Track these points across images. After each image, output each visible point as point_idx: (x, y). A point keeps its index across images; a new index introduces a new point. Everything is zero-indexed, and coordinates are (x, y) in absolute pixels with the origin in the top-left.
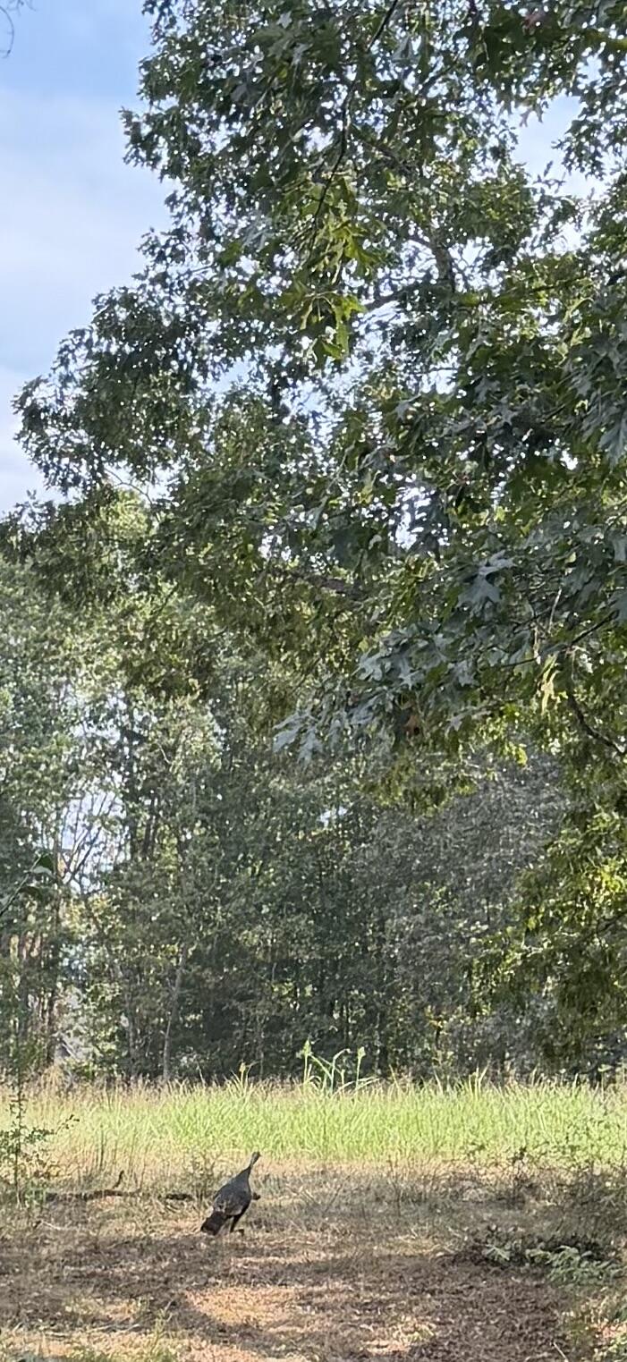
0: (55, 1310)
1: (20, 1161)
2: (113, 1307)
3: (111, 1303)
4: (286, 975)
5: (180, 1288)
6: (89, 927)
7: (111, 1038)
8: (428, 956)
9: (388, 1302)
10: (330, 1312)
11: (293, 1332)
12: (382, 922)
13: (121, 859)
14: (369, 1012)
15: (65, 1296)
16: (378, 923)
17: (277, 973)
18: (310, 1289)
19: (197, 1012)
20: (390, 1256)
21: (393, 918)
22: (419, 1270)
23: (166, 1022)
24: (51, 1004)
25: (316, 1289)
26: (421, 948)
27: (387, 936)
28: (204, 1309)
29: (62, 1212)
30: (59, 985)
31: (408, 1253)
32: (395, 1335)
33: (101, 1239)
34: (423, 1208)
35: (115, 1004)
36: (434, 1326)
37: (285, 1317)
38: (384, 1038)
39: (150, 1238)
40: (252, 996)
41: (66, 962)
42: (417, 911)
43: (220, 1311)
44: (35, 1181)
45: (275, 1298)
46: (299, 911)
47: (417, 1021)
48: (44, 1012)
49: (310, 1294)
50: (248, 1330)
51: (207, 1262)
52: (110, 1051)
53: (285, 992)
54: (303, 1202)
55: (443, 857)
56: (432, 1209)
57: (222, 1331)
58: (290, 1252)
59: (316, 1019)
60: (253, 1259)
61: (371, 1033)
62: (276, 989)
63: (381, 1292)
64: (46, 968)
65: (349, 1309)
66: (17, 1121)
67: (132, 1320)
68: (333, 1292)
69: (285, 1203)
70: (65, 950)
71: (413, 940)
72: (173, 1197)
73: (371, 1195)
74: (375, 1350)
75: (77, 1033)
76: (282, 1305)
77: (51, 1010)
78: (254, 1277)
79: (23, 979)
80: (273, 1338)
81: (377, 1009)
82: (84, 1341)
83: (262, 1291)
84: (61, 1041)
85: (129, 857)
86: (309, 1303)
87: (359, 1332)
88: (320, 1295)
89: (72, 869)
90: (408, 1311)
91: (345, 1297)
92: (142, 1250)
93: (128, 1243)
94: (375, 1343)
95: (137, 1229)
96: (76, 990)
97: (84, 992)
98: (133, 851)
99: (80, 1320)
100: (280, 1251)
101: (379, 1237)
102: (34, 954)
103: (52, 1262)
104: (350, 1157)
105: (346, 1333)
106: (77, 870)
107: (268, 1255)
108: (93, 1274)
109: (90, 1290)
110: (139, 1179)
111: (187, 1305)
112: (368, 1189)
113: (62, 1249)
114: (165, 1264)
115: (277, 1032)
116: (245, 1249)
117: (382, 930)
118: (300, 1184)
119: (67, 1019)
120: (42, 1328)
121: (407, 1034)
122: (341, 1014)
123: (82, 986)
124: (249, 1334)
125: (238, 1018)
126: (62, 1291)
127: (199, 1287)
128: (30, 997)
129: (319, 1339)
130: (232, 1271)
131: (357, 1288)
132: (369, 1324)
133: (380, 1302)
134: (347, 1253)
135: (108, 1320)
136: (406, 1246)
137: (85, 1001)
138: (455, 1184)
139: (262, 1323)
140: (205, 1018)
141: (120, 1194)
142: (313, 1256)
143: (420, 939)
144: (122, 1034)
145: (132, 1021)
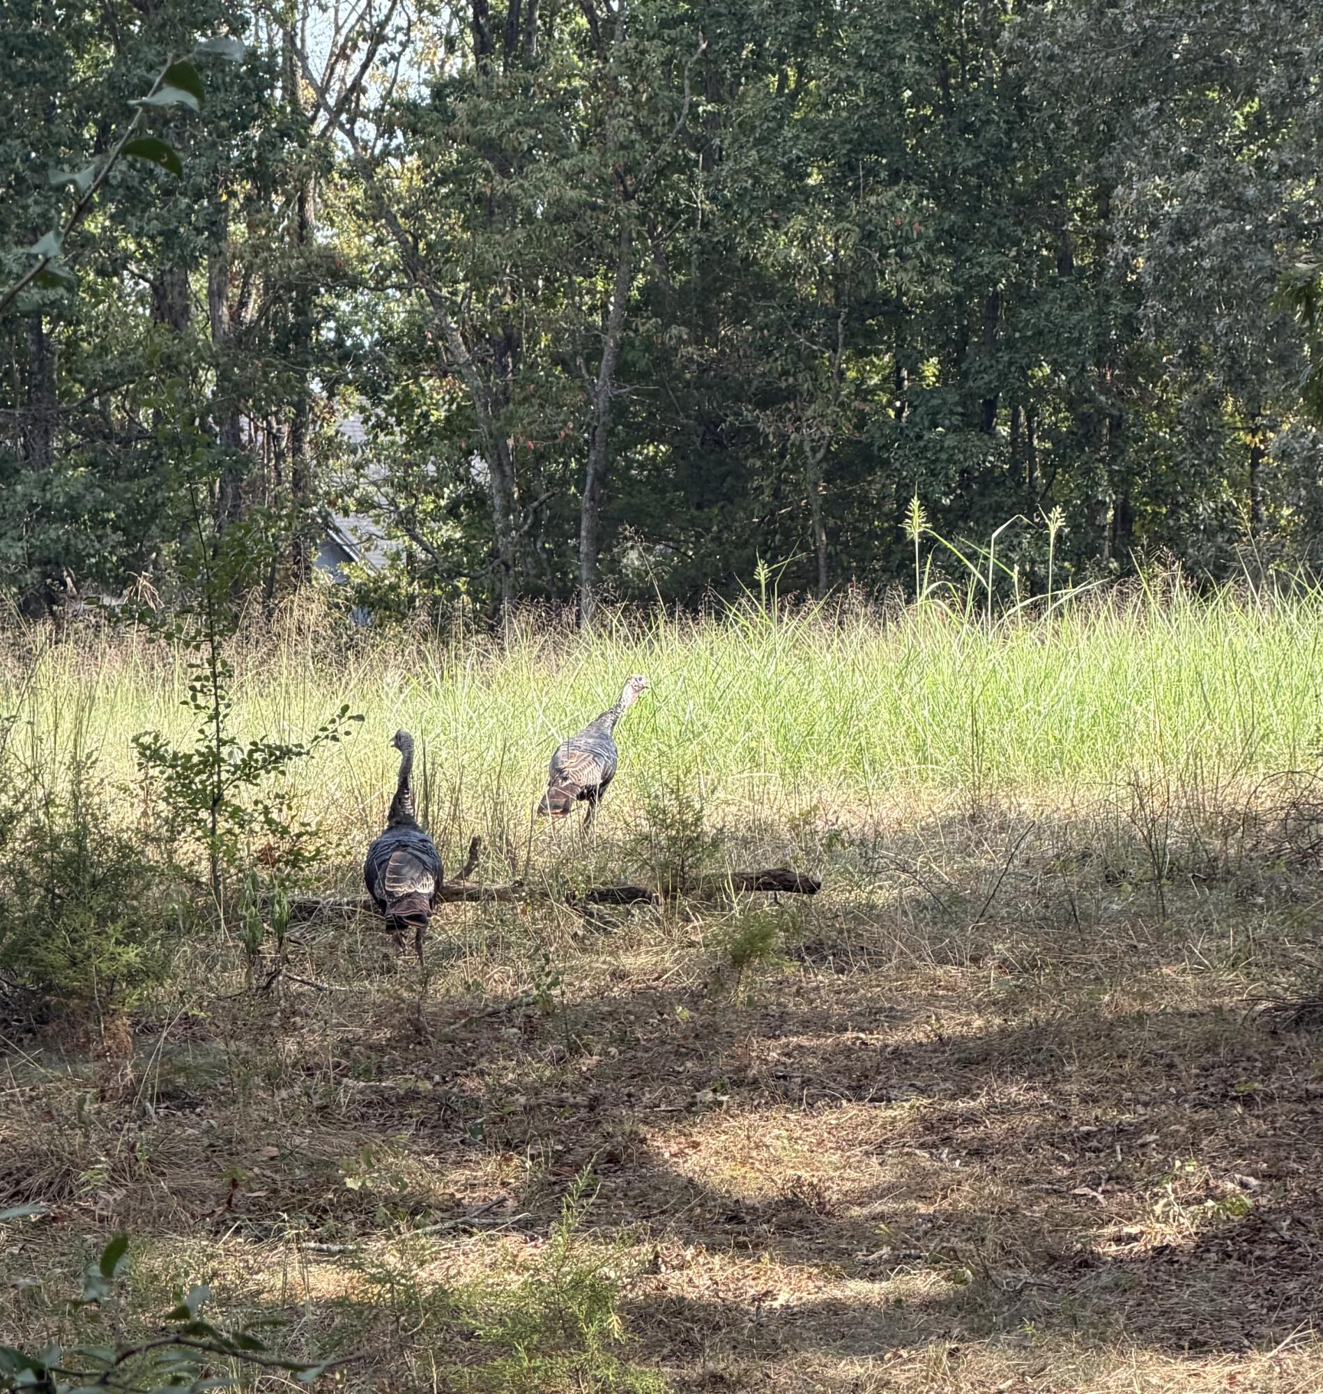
0: (321, 1188)
1: (223, 826)
2: (460, 1175)
3: (457, 1164)
4: (869, 335)
5: (629, 1119)
6: (380, 241)
7: (452, 512)
8: (1223, 272)
9: (1138, 1130)
10: (995, 1161)
11: (909, 1214)
12: (1103, 194)
13: (454, 67)
14: (1083, 420)
15: (345, 1152)
16: (1096, 197)
17: (850, 336)
18: (947, 1105)
19: (657, 437)
20: (1140, 1018)
21: (1128, 183)
22: (1211, 1048)
23: (582, 469)
24: (296, 436)
25: (962, 1105)
26: (1200, 253)
27: (1116, 228)
28: (690, 1166)
29: (333, 947)
30: (316, 386)
31: (1184, 1008)
32: (1158, 1209)
33: (429, 1007)
34: (1223, 894)
35: (456, 426)
36: (1253, 1181)
37: (887, 1176)
38: (1122, 482)
39: (548, 1000)
40: (792, 393)
41: (328, 332)
42: (1190, 163)
43: (727, 1169)
44: (264, 874)
45: (862, 1134)
46: (895, 177)
47: (1200, 433)
48: (280, 456)
49: (949, 1118)
50: (797, 1215)
51: (692, 1053)
52: (447, 545)
53: (876, 380)
54: (923, 895)
55: (1249, 26)
56: (1244, 896)
57: (734, 1218)
58: (895, 1018)
59: (951, 441)
60: (803, 1041)
61: (1087, 471)
62: (851, 374)
63: (1121, 1105)
64: (281, 347)
65: (1045, 1151)
66: (211, 729)
67: (511, 1203)
68: (1004, 1111)
69: (882, 898)
70: (327, 299)
71: (1181, 233)
72: (604, 897)
73: (1091, 870)
74: (1113, 1249)
75: (365, 505)
76: (880, 1149)
77: (297, 450)
78: (806, 1083)
79: (223, 377)
80: (860, 1233)
81: (1100, 410)
82: (392, 1260)
83: (831, 1117)
84: (327, 524)
85: (471, 63)
86: (946, 1141)
87: (1072, 1207)
88: (971, 1119)
89: (331, 100)
90: (1190, 1147)
91: (1032, 1121)
92: (531, 1031)
93: (496, 1015)
94: (1111, 1230)
95: (519, 978)
96: (357, 399)
97: (377, 402)
98: (482, 48)
99: (382, 1211)
100: (873, 1016)
101: (1114, 968)
102: (250, 313)
103: (310, 1072)
104: (1041, 778)
105: (1038, 1211)
106: (343, 101)
107: (842, 1029)
108: (413, 1096)
109: (405, 1135)
110: (523, 854)
111: (645, 1159)
112: (1085, 855)
113: (333, 1037)
114: (587, 1063)
115: (855, 479)
116: (783, 1016)
117: (1105, 214)
118: (918, 848)
119: (338, 472)
120: (290, 1234)
121: (1175, 469)
122: (1015, 426)
123: (371, 389)
124: (800, 1224)
125: (758, 451)
126: (336, 1142)
127: (675, 1116)
128: (244, 421)
129: (972, 1227)
130: (752, 1072)
131: (1062, 1097)
132: (1095, 1185)
133: (1120, 1131)
134: (1034, 1013)
135: (453, 1207)
136: (1182, 990)
137: (382, 426)
138: (1300, 831)
139: (832, 1196)
140: (678, 452)
141: (473, 897)
142: (952, 1026)
143: (1196, 233)
144: (477, 500)
145: (497, 467)
